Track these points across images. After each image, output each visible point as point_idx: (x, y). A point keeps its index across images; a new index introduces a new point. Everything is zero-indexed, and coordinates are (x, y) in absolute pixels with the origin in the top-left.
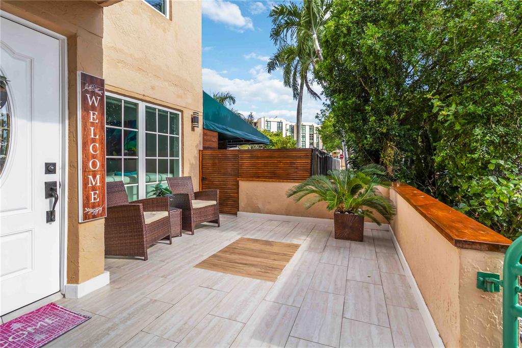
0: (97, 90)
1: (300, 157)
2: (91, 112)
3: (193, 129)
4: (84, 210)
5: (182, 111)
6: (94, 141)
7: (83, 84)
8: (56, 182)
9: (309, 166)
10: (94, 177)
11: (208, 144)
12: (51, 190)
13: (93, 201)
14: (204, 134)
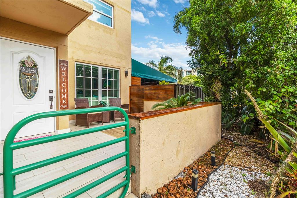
0: (65, 65)
1: (169, 89)
2: (63, 73)
3: (126, 76)
4: (60, 106)
5: (120, 69)
6: (64, 82)
7: (60, 63)
8: (53, 96)
9: (174, 93)
10: (64, 95)
11: (134, 84)
12: (51, 99)
13: (63, 103)
14: (132, 79)
